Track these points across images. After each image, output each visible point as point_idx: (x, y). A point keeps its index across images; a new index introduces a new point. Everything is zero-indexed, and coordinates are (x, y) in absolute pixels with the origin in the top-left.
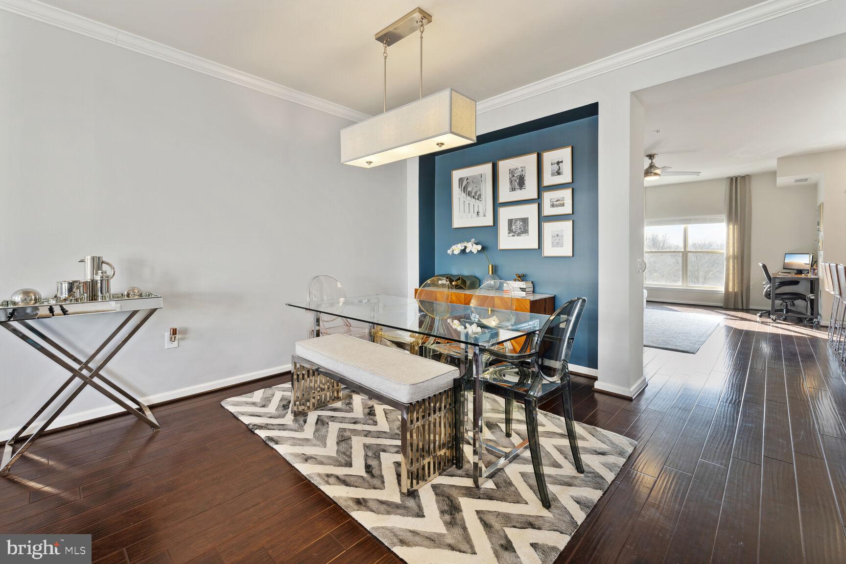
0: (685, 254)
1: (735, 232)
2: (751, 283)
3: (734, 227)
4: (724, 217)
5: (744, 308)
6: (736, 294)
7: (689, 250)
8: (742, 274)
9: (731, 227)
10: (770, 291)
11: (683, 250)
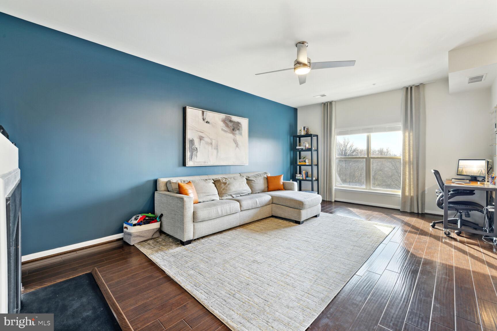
0: (368, 160)
1: (411, 139)
2: (426, 188)
3: (409, 134)
4: (401, 125)
5: (420, 212)
6: (412, 198)
7: (372, 156)
8: (418, 179)
9: (407, 134)
10: (442, 200)
11: (366, 156)
